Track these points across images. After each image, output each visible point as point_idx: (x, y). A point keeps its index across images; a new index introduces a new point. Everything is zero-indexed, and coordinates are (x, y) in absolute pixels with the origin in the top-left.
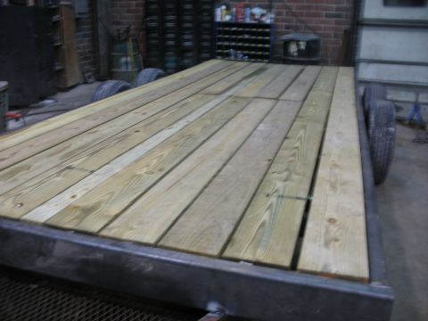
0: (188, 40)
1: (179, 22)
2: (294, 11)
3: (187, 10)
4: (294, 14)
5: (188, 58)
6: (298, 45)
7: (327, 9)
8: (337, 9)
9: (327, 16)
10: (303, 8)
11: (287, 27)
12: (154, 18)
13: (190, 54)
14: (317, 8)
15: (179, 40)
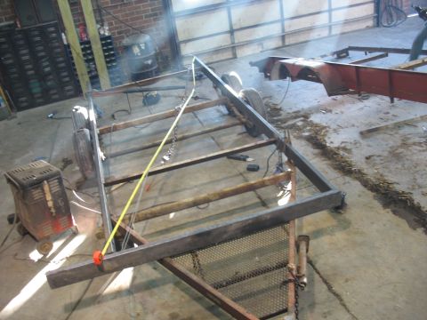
0: (47, 66)
1: (33, 53)
2: (121, 19)
3: (37, 42)
4: (121, 22)
5: (50, 80)
6: (139, 47)
7: (144, 12)
8: (152, 10)
9: (146, 17)
10: (127, 15)
11: (119, 33)
12: (9, 55)
13: (51, 77)
14: (138, 13)
15: (38, 68)
